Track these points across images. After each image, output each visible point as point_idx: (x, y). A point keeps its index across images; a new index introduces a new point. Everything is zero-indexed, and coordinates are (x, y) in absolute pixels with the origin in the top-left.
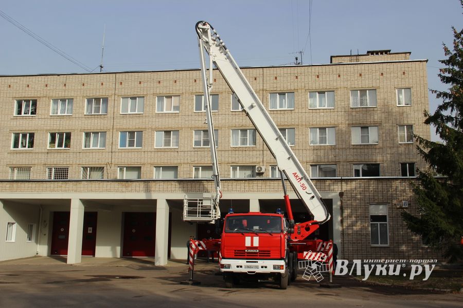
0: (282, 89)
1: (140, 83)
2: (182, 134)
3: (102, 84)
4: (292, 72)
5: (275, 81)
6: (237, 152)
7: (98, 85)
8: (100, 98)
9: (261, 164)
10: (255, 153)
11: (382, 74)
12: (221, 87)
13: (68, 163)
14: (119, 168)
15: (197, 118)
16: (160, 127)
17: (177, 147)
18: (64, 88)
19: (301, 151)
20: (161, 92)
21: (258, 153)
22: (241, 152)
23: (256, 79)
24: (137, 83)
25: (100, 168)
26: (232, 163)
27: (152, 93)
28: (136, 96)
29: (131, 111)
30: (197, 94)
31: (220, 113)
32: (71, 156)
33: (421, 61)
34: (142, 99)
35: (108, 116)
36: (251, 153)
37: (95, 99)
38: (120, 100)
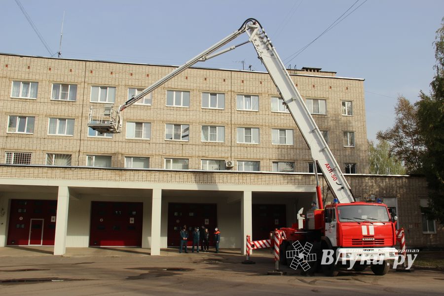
0: (248, 91)
1: (112, 73)
2: (155, 126)
3: (71, 71)
4: (257, 78)
5: (242, 84)
6: (207, 147)
7: (66, 71)
8: (68, 85)
9: (230, 159)
10: (223, 148)
11: (331, 87)
12: (192, 84)
13: (31, 148)
14: (87, 156)
15: (169, 112)
16: (132, 118)
17: (148, 139)
18: (28, 70)
19: (264, 149)
20: (133, 84)
21: (226, 148)
22: (210, 147)
23: (224, 80)
24: (108, 74)
25: (67, 155)
26: (203, 157)
27: (123, 84)
28: (108, 86)
29: (101, 101)
30: (169, 89)
31: (191, 109)
32: (35, 142)
33: (359, 80)
34: (113, 89)
35: (77, 103)
36: (220, 148)
37: (62, 85)
38: (90, 88)
